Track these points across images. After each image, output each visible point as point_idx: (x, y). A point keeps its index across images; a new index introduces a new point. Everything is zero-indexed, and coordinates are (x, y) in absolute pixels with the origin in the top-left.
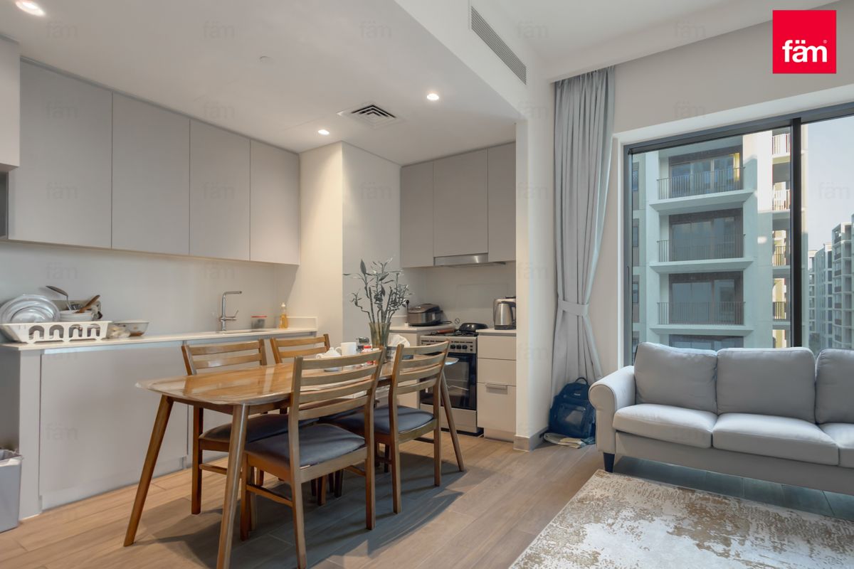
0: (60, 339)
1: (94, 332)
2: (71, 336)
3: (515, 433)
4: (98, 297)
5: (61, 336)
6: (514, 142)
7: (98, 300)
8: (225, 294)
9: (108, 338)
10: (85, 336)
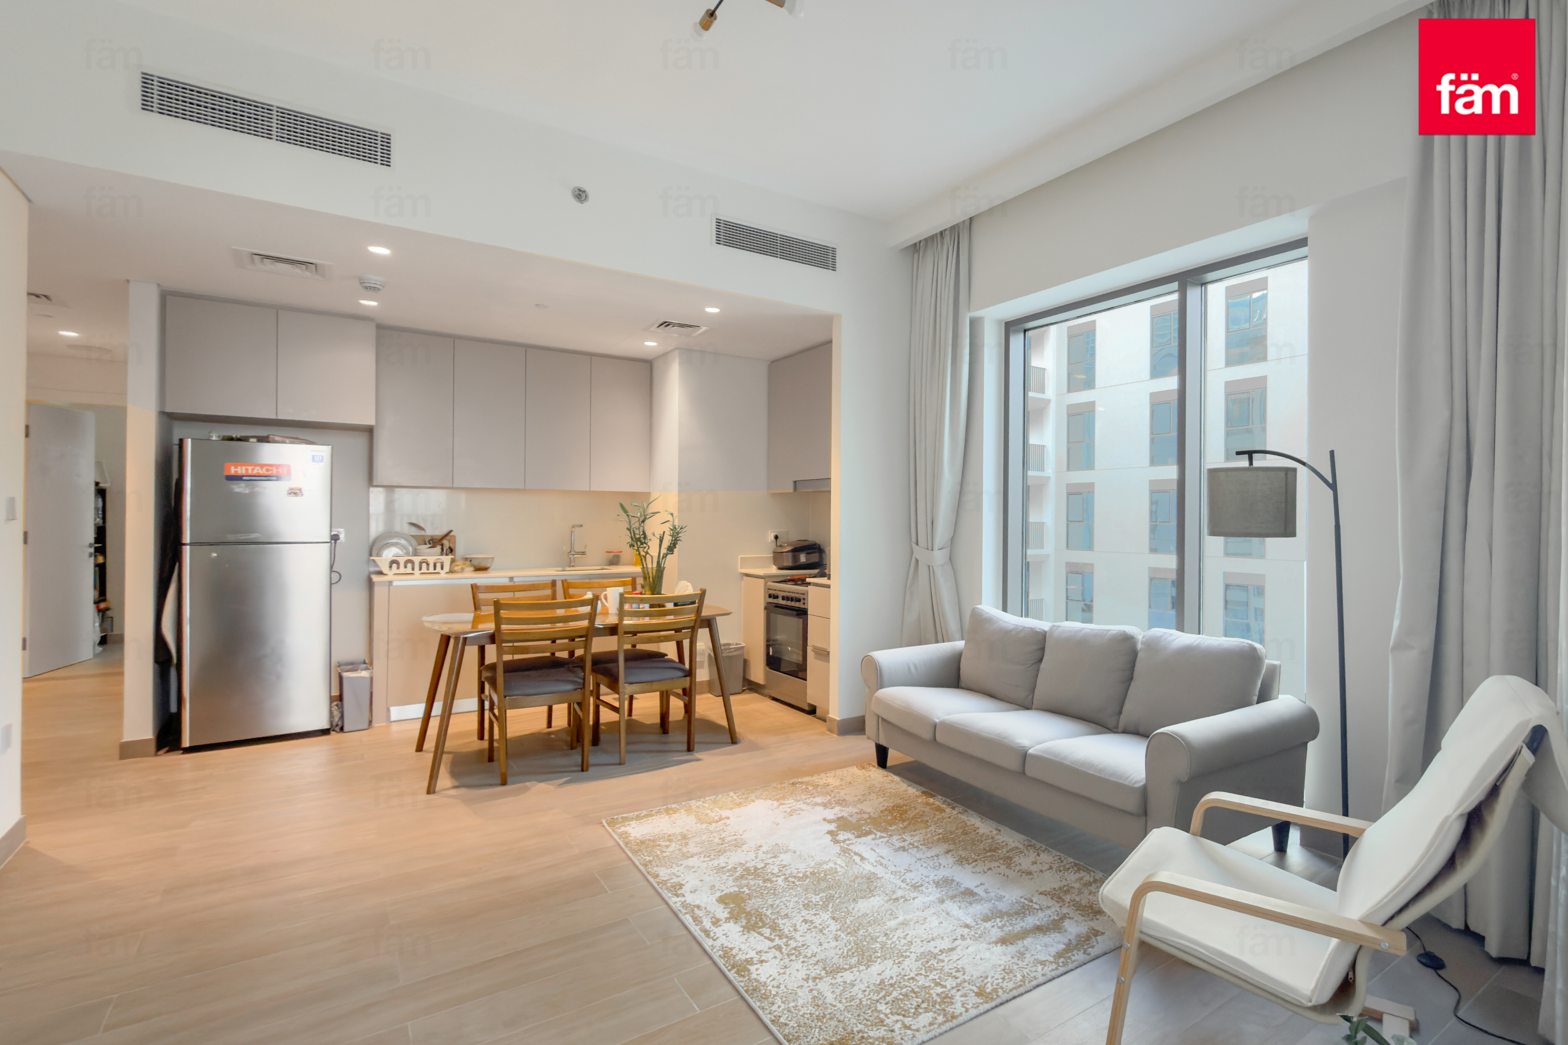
0: (412, 572)
1: (438, 566)
2: (420, 569)
3: (829, 714)
4: (451, 531)
5: (413, 569)
6: (830, 342)
7: (452, 534)
8: (573, 527)
9: (451, 571)
10: (431, 570)
